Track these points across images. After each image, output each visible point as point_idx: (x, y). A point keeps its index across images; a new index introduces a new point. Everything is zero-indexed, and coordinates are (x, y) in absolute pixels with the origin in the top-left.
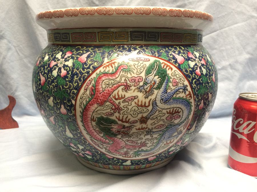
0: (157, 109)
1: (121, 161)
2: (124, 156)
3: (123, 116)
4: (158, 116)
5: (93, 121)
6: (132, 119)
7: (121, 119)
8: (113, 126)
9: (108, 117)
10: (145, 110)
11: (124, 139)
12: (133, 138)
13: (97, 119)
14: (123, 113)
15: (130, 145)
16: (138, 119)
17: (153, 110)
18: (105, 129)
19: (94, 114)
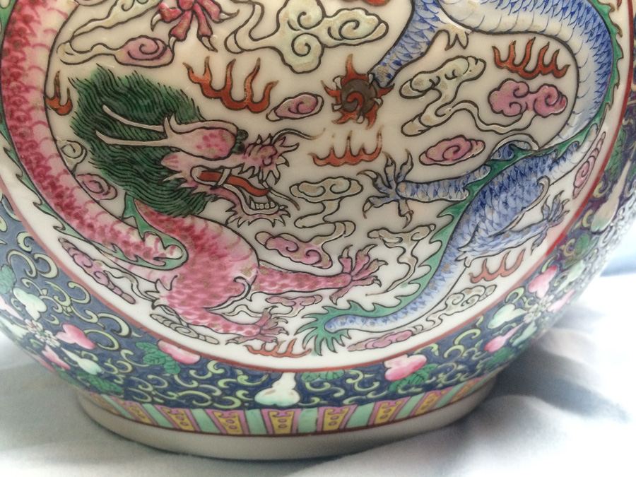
0: (440, 26)
1: (242, 379)
2: (257, 344)
3: (231, 65)
4: (441, 73)
5: (56, 110)
6: (287, 86)
7: (218, 82)
8: (173, 140)
9: (142, 72)
10: (367, 23)
11: (249, 231)
12: (300, 223)
13: (75, 96)
14: (231, 41)
15: (283, 273)
16: (326, 88)
17: (411, 29)
18: (132, 162)
19: (56, 65)
